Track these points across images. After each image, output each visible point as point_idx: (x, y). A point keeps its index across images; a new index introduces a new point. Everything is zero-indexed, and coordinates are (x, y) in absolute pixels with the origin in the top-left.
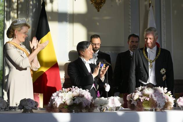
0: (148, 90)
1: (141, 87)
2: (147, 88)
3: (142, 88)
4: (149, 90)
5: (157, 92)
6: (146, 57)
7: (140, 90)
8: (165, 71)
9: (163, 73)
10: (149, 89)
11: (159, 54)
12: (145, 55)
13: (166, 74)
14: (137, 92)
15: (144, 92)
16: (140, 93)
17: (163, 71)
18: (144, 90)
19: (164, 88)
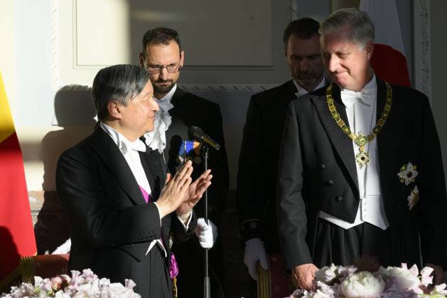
0: (360, 281)
1: (333, 267)
2: (356, 272)
3: (336, 272)
4: (363, 284)
5: (394, 288)
6: (340, 123)
7: (330, 279)
8: (415, 174)
9: (408, 181)
10: (365, 280)
11: (388, 107)
12: (336, 116)
13: (418, 182)
14: (320, 288)
15: (346, 288)
16: (331, 291)
17: (408, 173)
18: (346, 283)
19: (420, 269)
